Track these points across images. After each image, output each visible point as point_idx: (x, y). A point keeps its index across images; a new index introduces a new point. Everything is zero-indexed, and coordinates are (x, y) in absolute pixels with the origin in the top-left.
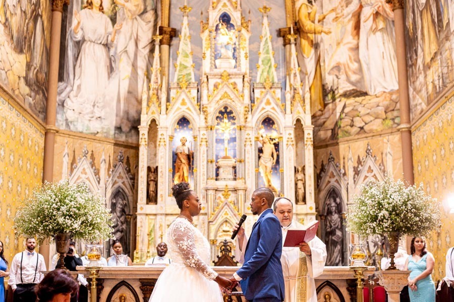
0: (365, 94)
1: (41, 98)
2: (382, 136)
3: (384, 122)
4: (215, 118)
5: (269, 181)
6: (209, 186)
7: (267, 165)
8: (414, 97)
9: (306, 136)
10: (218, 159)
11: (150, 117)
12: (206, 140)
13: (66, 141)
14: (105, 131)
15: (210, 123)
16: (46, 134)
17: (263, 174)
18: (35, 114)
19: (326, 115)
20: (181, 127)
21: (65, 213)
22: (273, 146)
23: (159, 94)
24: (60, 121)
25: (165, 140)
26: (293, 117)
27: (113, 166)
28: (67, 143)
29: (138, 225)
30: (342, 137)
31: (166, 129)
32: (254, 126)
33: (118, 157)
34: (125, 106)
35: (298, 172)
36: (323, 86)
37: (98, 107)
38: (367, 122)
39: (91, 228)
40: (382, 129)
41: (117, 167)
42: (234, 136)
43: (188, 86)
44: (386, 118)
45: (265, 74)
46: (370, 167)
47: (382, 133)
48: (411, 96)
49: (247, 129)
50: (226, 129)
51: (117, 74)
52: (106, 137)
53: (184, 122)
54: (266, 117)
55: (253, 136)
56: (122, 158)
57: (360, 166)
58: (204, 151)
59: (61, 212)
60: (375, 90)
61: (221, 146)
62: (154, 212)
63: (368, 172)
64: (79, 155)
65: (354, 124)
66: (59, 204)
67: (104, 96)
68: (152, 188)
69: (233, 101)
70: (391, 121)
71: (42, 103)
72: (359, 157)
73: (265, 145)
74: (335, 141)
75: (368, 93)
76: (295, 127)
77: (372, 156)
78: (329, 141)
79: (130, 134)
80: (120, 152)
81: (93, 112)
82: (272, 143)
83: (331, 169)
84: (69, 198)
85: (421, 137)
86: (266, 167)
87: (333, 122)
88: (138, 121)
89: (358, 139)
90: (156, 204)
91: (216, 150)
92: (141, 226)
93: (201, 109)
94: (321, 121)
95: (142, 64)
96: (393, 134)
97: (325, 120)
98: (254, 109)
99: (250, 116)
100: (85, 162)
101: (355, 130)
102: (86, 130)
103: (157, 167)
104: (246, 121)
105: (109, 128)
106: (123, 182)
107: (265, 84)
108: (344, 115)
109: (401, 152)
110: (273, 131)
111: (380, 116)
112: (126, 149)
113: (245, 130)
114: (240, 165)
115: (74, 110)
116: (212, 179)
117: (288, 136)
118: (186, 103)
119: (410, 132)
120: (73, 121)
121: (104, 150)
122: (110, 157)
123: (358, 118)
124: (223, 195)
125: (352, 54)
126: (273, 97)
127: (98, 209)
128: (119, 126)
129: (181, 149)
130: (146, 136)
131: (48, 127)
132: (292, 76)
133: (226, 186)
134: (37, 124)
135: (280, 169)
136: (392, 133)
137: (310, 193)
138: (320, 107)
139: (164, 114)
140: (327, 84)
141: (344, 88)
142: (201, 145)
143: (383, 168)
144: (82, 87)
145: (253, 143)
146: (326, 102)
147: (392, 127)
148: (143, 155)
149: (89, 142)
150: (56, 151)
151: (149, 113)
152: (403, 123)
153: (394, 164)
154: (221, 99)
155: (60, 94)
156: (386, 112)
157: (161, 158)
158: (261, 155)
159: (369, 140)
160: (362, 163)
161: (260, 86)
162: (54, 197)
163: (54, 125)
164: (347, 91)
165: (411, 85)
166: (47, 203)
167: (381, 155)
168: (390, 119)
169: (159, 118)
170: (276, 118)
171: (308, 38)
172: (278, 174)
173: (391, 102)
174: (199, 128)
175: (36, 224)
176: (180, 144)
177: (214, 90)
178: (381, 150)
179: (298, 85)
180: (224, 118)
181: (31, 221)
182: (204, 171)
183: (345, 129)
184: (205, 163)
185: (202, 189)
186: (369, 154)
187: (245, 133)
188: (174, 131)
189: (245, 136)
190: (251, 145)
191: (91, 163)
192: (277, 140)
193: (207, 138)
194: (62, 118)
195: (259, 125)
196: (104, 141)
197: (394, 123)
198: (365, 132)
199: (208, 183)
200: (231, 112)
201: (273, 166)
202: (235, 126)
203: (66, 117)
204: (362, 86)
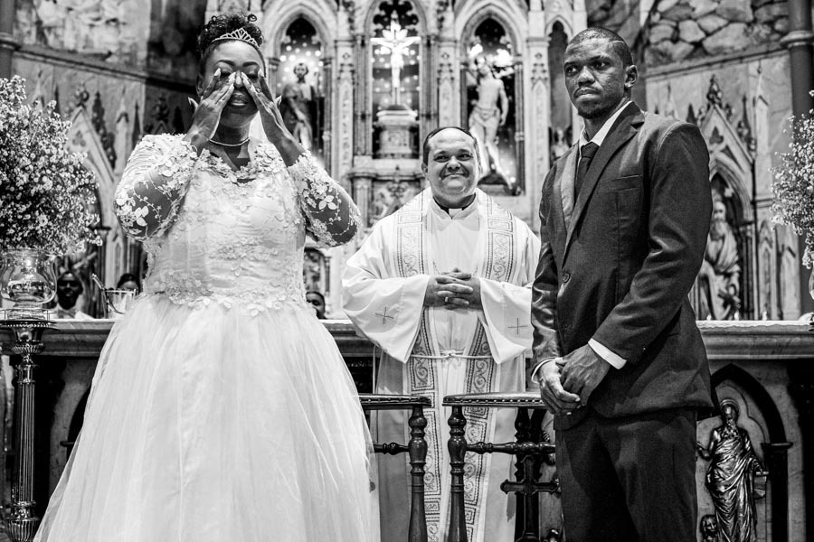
2: (746, 60)
3: (750, 30)
4: (372, 19)
5: (491, 162)
6: (358, 171)
7: (487, 124)
10: (378, 111)
12: (352, 68)
13: (38, 71)
14: (126, 50)
15: (360, 30)
19: (618, 19)
20: (295, 42)
22: (500, 83)
24: (24, 24)
26: (545, 18)
27: (145, 129)
28: (40, 75)
30: (654, 65)
32: (458, 37)
33: (155, 108)
35: (557, 140)
38: (710, 30)
40: (745, 45)
42: (412, 63)
44: (755, 21)
46: (716, 131)
47: (745, 53)
49: (444, 44)
50: (395, 45)
52: (129, 64)
53: (301, 29)
54: (485, 18)
55: (455, 59)
58: (346, 93)
61: (385, 84)
63: (711, 142)
64: (68, 102)
65: (683, 35)
70: (766, 26)
72: (691, 109)
73: (482, 81)
76: (550, 39)
77: (720, 105)
79: (182, 60)
80: (161, 99)
81: (98, 8)
82: (499, 75)
86: (485, 128)
87: (631, 35)
89: (690, 68)
91: (374, 92)
96: (770, 55)
99: (449, 15)
100: (81, 118)
101: (680, 49)
102: (84, 47)
104: (440, 27)
105: (135, 45)
108: (658, 16)
109: (790, 95)
110: (499, 51)
111: (741, 17)
112: (174, 93)
113: (439, 47)
114: (428, 123)
115: (55, 2)
116: (364, 154)
117: (534, 60)
119: (810, 49)
120: (55, 27)
121: (124, 92)
122: (137, 107)
123: (689, 23)
124: (390, 190)
128: (157, 40)
129: (295, 89)
133: (397, 168)
135: (517, 134)
136: (767, 52)
138: (602, 2)
139: (256, 11)
142: (339, 78)
143: (745, 132)
145: (457, 75)
147: (767, 41)
149: (90, 75)
152: (796, 30)
153: (772, 123)
156: (754, 8)
158: (474, 102)
159: (716, 72)
163: (11, 33)
167: (742, 103)
168: (765, 23)
170: (508, 20)
172: (511, 146)
174: (336, 41)
176: (293, 79)
178: (742, 92)
182: (346, 139)
183: (660, 47)
184: (349, 120)
185: (343, 177)
186: (714, 102)
187: (439, 52)
188: (279, 50)
189: (438, 60)
190: (452, 79)
191: (94, 121)
192: (510, 71)
193: (355, 64)
194: (30, 19)
195: (470, 35)
196: (124, 73)
197: (774, 31)
198: (706, 53)
199: (355, 163)
200: (407, 6)
201: (499, 127)
202: (417, 39)
203: (37, 16)
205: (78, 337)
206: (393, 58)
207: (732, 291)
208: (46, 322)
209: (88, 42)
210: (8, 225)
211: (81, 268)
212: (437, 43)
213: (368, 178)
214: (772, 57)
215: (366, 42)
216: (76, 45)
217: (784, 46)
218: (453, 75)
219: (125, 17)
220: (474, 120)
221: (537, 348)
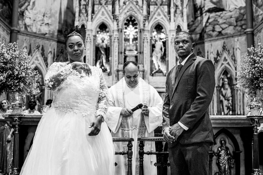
1: (7, 9)
2: (234, 37)
3: (235, 28)
4: (124, 24)
5: (159, 66)
6: (120, 69)
7: (158, 55)
8: (257, 11)
10: (125, 51)
11: (81, 23)
12: (118, 39)
13: (25, 38)
14: (51, 32)
15: (120, 27)
16: (11, 33)
17: (155, 62)
18: (4, 19)
19: (196, 24)
20: (101, 31)
22: (162, 43)
23: (87, 8)
24: (21, 25)
25: (91, 38)
26: (175, 24)
28: (25, 40)
30: (207, 38)
31: (91, 31)
32: (149, 30)
33: (59, 50)
34: (64, 17)
36: (194, 5)
37: (46, 17)
38: (224, 28)
40: (234, 32)
41: (59, 57)
42: (136, 37)
43: (106, 3)
44: (237, 25)
46: (225, 58)
47: (234, 35)
48: (254, 10)
50: (131, 32)
52: (52, 37)
53: (103, 27)
54: (158, 24)
55: (148, 36)
56: (63, 51)
57: (218, 57)
58: (116, 46)
60: (229, 7)
61: (127, 43)
63: (224, 61)
64: (34, 48)
65: (215, 29)
67: (51, 10)
69: (136, 13)
70: (240, 27)
71: (8, 12)
72: (218, 51)
73: (156, 43)
74: (202, 41)
75: (224, 9)
76: (176, 30)
77: (226, 50)
78: (198, 41)
80: (61, 47)
81: (43, 20)
82: (161, 41)
86: (157, 57)
87: (201, 29)
89: (218, 39)
91: (124, 46)
93: (115, 18)
94: (193, 28)
96: (241, 35)
97: (195, 27)
98: (150, 18)
99: (147, 23)
100: (37, 53)
101: (215, 34)
102: (39, 32)
104: (144, 27)
105: (54, 31)
107: (157, 2)
108: (208, 24)
109: (247, 47)
110: (162, 34)
111: (232, 24)
113: (144, 32)
114: (140, 55)
115: (30, 18)
116: (121, 64)
117: (172, 36)
118: (105, 14)
119: (253, 34)
120: (30, 26)
121: (50, 45)
122: (54, 50)
123: (218, 26)
126: (162, 11)
128: (60, 30)
129: (101, 44)
131: (12, 28)
134: (4, 25)
135: (167, 58)
138: (192, 19)
139: (90, 21)
140: (197, 4)
141: (208, 6)
142: (114, 42)
143: (234, 58)
144: (36, 3)
145: (149, 41)
146: (196, 16)
147: (240, 31)
149: (40, 40)
151: (80, 21)
152: (249, 28)
153: (242, 55)
154: (128, 12)
155: (21, 7)
156: (236, 22)
157: (88, 50)
158: (154, 49)
159: (225, 40)
160: (220, 55)
161: (153, 3)
163: (17, 27)
164: (210, 8)
165: (254, 3)
167: (233, 50)
169: (87, 24)
170: (164, 25)
172: (165, 62)
173: (240, 14)
177: (123, 6)
178: (233, 46)
179: (179, 3)
180: (130, 25)
182: (116, 59)
183: (209, 33)
184: (117, 54)
185: (115, 71)
186: (224, 49)
187: (144, 34)
188: (96, 33)
189: (143, 36)
190: (148, 42)
191: (41, 54)
192: (165, 40)
193: (119, 37)
194: (23, 23)
195: (153, 29)
196: (50, 39)
197: (242, 28)
198: (222, 35)
199: (119, 66)
200: (134, 20)
201: (161, 56)
202: (137, 30)
203: (25, 22)
204: (220, 5)
205: (32, 119)
206: (130, 36)
207: (229, 105)
208: (22, 115)
209: (40, 30)
210: (12, 86)
211: (37, 97)
212: (143, 31)
214: (242, 36)
215: (122, 31)
216: (36, 31)
217: (245, 33)
219: (51, 23)
220: (154, 54)
221: (164, 124)
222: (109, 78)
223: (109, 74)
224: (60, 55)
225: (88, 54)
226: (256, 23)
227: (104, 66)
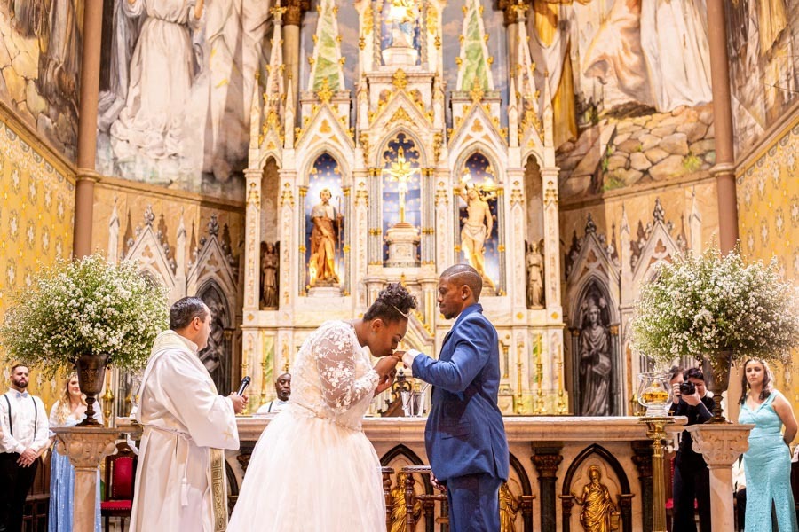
0: (652, 110)
2: (682, 185)
3: (686, 161)
4: (382, 154)
5: (479, 268)
6: (372, 277)
7: (476, 238)
8: (741, 115)
9: (545, 186)
10: (388, 228)
11: (266, 153)
12: (366, 194)
13: (115, 197)
14: (185, 179)
15: (372, 164)
16: (78, 184)
17: (468, 255)
18: (58, 148)
19: (582, 150)
20: (320, 172)
21: (93, 317)
22: (486, 205)
23: (281, 112)
24: (103, 160)
25: (293, 194)
26: (521, 153)
27: (200, 242)
28: (116, 201)
29: (245, 346)
30: (612, 189)
31: (294, 175)
32: (452, 169)
33: (207, 225)
34: (220, 135)
35: (532, 251)
36: (576, 97)
37: (171, 136)
38: (655, 161)
39: (143, 346)
40: (682, 172)
41: (206, 244)
42: (416, 188)
43: (334, 98)
44: (690, 154)
45: (472, 75)
46: (660, 242)
47: (683, 180)
48: (735, 113)
49: (440, 174)
50: (402, 174)
51: (205, 77)
52: (187, 190)
53: (325, 162)
54: (474, 152)
55: (449, 186)
56: (216, 228)
57: (642, 240)
58: (362, 214)
59: (86, 316)
60: (669, 104)
61: (393, 206)
62: (274, 324)
63: (657, 252)
64: (138, 222)
65: (632, 165)
66: (82, 299)
67: (183, 118)
68: (269, 281)
69: (415, 124)
70: (698, 158)
71: (70, 128)
72: (640, 224)
73: (471, 203)
74: (597, 196)
75: (657, 108)
76: (525, 169)
77: (664, 222)
78: (586, 196)
79: (230, 185)
80: (212, 218)
81: (162, 146)
82: (485, 199)
83: (591, 246)
84: (102, 288)
85: (754, 186)
86: (474, 242)
87: (593, 163)
88: (244, 162)
89: (639, 191)
90: (277, 309)
91: (384, 213)
92: (251, 350)
93: (358, 138)
94: (573, 159)
95: (250, 59)
96: (702, 181)
97: (579, 158)
98: (452, 137)
99: (444, 151)
100: (148, 234)
101: (633, 175)
102: (151, 178)
103: (278, 244)
104: (437, 161)
105: (192, 174)
106: (218, 270)
107: (471, 93)
108: (614, 148)
109: (717, 214)
110: (486, 178)
111: (679, 150)
112: (224, 212)
113: (436, 176)
114: (428, 238)
115: (128, 141)
116: (376, 264)
117: (513, 187)
118: (329, 127)
119: (733, 178)
120: (127, 162)
121: (183, 213)
122: (193, 225)
123: (639, 154)
125: (627, 39)
126: (485, 117)
127: (158, 309)
128: (209, 171)
129: (321, 210)
130: (258, 188)
131: (81, 172)
132: (520, 78)
133: (403, 276)
134: (61, 166)
135: (499, 246)
136: (700, 179)
137: (554, 289)
138: (570, 136)
139: (289, 149)
140: (582, 93)
141: (612, 100)
142: (356, 202)
143: (683, 243)
144: (144, 100)
145: (451, 199)
146: (581, 127)
147: (699, 170)
148: (253, 221)
149: (156, 199)
150: (97, 215)
151: (264, 146)
152: (721, 162)
153: (704, 237)
154: (392, 121)
155: (102, 112)
156: (689, 143)
157: (286, 226)
158: (465, 220)
159: (660, 193)
160: (647, 235)
161: (462, 96)
162: (72, 286)
163: (93, 168)
164: (620, 106)
165: (735, 94)
166: (60, 298)
167: (680, 220)
168: (698, 156)
169: (282, 155)
170: (492, 155)
171: (548, 12)
172: (495, 255)
173: (699, 123)
174: (353, 173)
175: (38, 337)
176: (319, 201)
177: (380, 105)
178: (680, 211)
179: (531, 94)
180: (399, 156)
181: (29, 331)
182: (362, 251)
183: (616, 173)
184: (365, 235)
185: (360, 282)
186: (658, 219)
187: (436, 180)
188: (308, 179)
189: (435, 187)
190: (447, 202)
191: (159, 237)
192: (493, 194)
193: (369, 191)
194: (107, 156)
195: (461, 167)
196: (183, 198)
197: (705, 162)
198: (652, 179)
199: (370, 271)
200: (410, 144)
201: (485, 240)
202: (419, 169)
203: (114, 152)
204: (645, 96)
206: (400, 185)
212: (435, 173)
213: (380, 283)
214: (703, 183)
215: (378, 173)
216: (144, 176)
217: (712, 175)
218: (448, 199)
220: (465, 234)
222: (343, 301)
223: (343, 292)
224: (209, 238)
225: (287, 238)
226: (740, 148)
227: (329, 271)
